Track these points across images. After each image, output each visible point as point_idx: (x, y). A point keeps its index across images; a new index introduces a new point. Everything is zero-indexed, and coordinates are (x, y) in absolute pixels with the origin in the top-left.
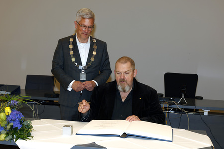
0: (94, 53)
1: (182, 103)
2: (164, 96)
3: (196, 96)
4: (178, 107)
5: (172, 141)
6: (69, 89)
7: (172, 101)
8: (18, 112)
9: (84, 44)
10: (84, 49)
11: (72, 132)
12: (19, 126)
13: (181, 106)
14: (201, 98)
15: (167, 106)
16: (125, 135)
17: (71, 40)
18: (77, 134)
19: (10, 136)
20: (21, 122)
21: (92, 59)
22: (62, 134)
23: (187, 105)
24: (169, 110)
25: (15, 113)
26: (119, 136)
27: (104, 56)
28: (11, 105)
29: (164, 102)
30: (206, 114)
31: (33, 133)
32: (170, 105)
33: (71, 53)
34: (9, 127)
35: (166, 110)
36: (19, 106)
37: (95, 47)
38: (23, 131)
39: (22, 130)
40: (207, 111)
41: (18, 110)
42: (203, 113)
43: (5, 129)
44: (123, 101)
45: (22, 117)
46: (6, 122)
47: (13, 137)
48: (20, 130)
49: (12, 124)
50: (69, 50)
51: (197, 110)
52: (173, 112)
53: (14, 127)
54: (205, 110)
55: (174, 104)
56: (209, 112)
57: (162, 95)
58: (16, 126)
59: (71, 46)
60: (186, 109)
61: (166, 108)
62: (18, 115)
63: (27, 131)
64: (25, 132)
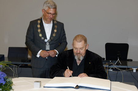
0: (55, 31)
1: (118, 64)
2: (105, 59)
3: (127, 59)
4: (115, 67)
6: (38, 56)
7: (111, 63)
8: (3, 73)
9: (48, 24)
10: (48, 28)
11: (40, 86)
12: (4, 83)
13: (117, 66)
14: (131, 60)
15: (107, 66)
16: (78, 87)
17: (39, 22)
18: (44, 87)
20: (5, 80)
21: (54, 35)
22: (33, 87)
23: (121, 65)
24: (109, 69)
25: (1, 73)
26: (73, 88)
27: (62, 33)
29: (105, 63)
30: (135, 71)
31: (13, 87)
32: (109, 65)
33: (39, 31)
35: (107, 69)
36: (3, 68)
37: (56, 27)
39: (6, 85)
40: (135, 69)
41: (3, 71)
42: (133, 70)
44: (78, 65)
45: (6, 76)
48: (4, 85)
50: (38, 28)
51: (129, 69)
52: (111, 70)
54: (134, 69)
55: (112, 65)
56: (137, 70)
58: (2, 82)
59: (39, 26)
61: (107, 67)
62: (3, 75)
63: (9, 85)
64: (7, 86)
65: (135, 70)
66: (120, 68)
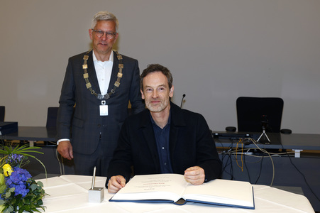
0: (120, 75)
1: (263, 141)
2: (237, 130)
3: (281, 128)
4: (258, 147)
5: (253, 208)
7: (249, 139)
8: (23, 171)
9: (103, 63)
10: (104, 71)
11: (102, 197)
12: (24, 193)
13: (262, 146)
14: (289, 132)
15: (242, 145)
16: (182, 202)
17: (86, 58)
18: (110, 200)
19: (11, 209)
20: (27, 186)
21: (117, 84)
22: (88, 201)
23: (270, 144)
24: (245, 151)
25: (18, 172)
28: (12, 161)
29: (238, 139)
30: (297, 155)
31: (45, 200)
32: (246, 144)
33: (86, 76)
34: (8, 195)
35: (241, 151)
36: (24, 161)
37: (121, 67)
38: (30, 200)
39: (28, 198)
40: (299, 151)
41: (24, 167)
42: (294, 154)
43: (4, 198)
45: (29, 178)
46: (4, 187)
47: (15, 210)
48: (26, 198)
49: (12, 190)
51: (284, 151)
52: (250, 154)
53: (16, 194)
54: (296, 151)
55: (252, 143)
56: (301, 153)
57: (234, 129)
58: (20, 193)
59: (85, 67)
60: (269, 150)
61: (241, 148)
62: (23, 176)
63: (36, 199)
64: (32, 200)
65: (299, 154)
66: (267, 150)
